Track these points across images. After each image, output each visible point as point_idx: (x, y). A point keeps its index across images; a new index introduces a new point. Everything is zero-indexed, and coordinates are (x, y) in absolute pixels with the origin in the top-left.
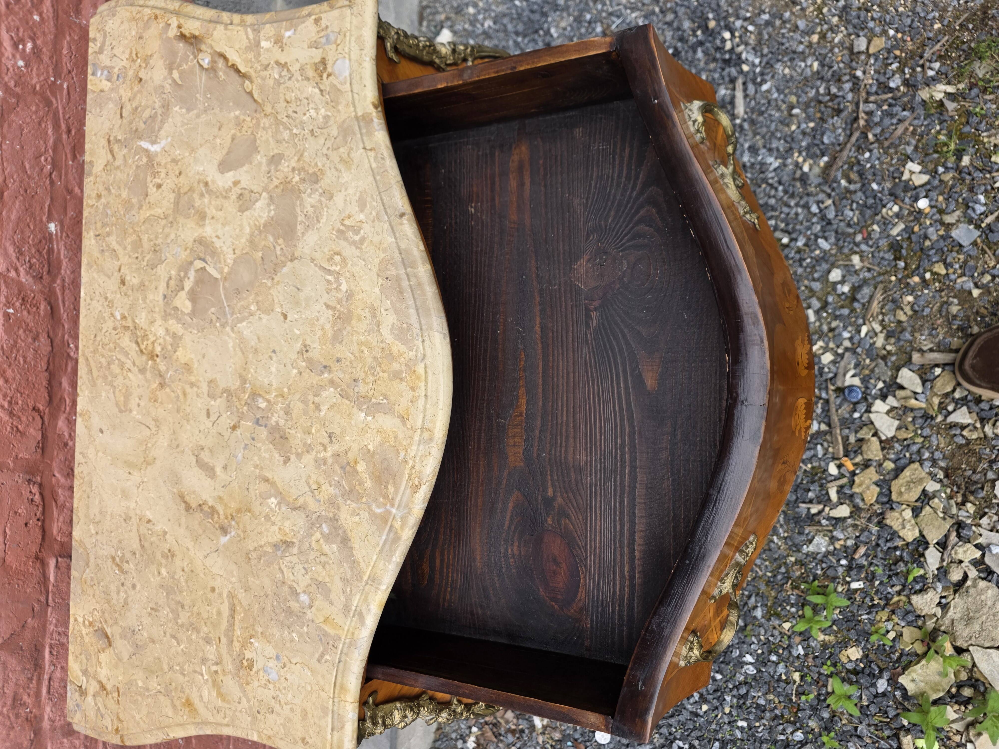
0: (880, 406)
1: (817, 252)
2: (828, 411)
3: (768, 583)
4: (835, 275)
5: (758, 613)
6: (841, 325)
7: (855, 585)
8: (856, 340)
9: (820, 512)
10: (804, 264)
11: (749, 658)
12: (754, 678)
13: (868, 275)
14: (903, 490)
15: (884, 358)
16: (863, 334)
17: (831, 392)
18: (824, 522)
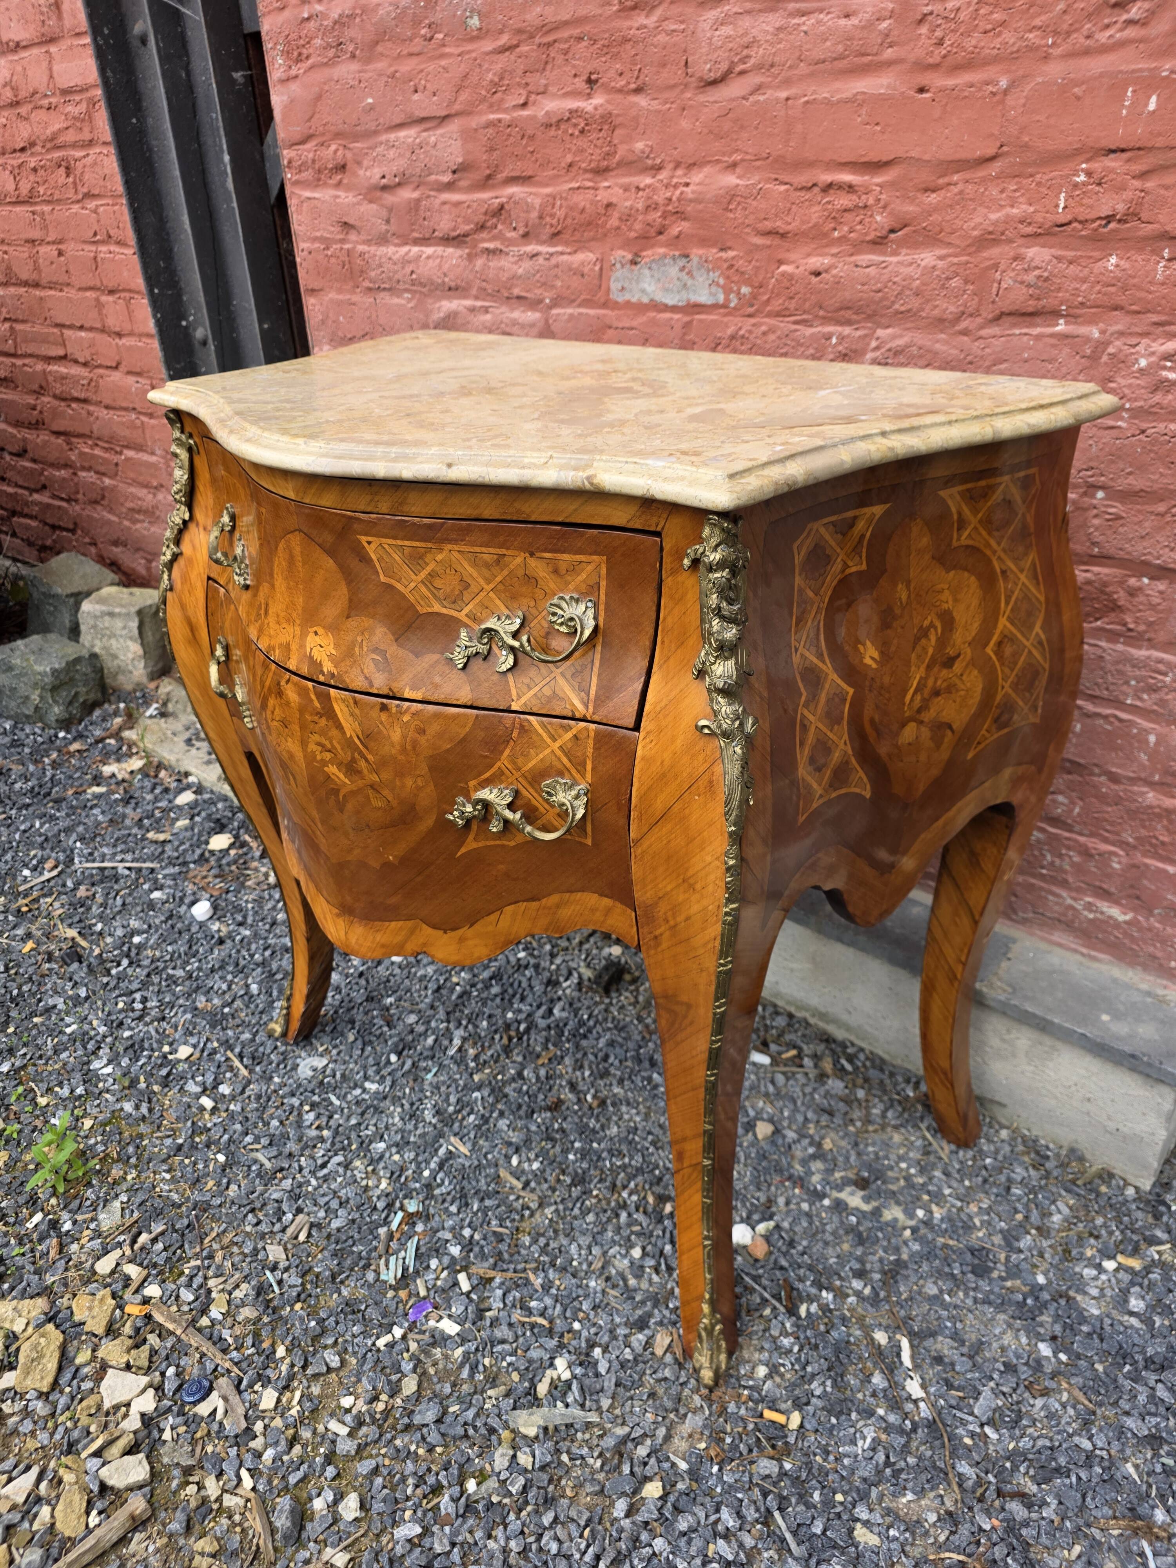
0: (146, 1403)
1: (408, 1514)
2: (214, 1344)
3: (141, 1136)
4: (350, 1508)
5: (128, 1107)
6: (285, 1458)
7: (38, 1217)
8: (248, 1458)
9: (134, 1241)
10: (411, 1481)
11: (109, 1070)
12: (88, 1063)
13: (304, 1554)
14: (42, 1340)
15: (187, 1471)
16: (244, 1473)
17: (227, 1365)
18: (121, 1238)
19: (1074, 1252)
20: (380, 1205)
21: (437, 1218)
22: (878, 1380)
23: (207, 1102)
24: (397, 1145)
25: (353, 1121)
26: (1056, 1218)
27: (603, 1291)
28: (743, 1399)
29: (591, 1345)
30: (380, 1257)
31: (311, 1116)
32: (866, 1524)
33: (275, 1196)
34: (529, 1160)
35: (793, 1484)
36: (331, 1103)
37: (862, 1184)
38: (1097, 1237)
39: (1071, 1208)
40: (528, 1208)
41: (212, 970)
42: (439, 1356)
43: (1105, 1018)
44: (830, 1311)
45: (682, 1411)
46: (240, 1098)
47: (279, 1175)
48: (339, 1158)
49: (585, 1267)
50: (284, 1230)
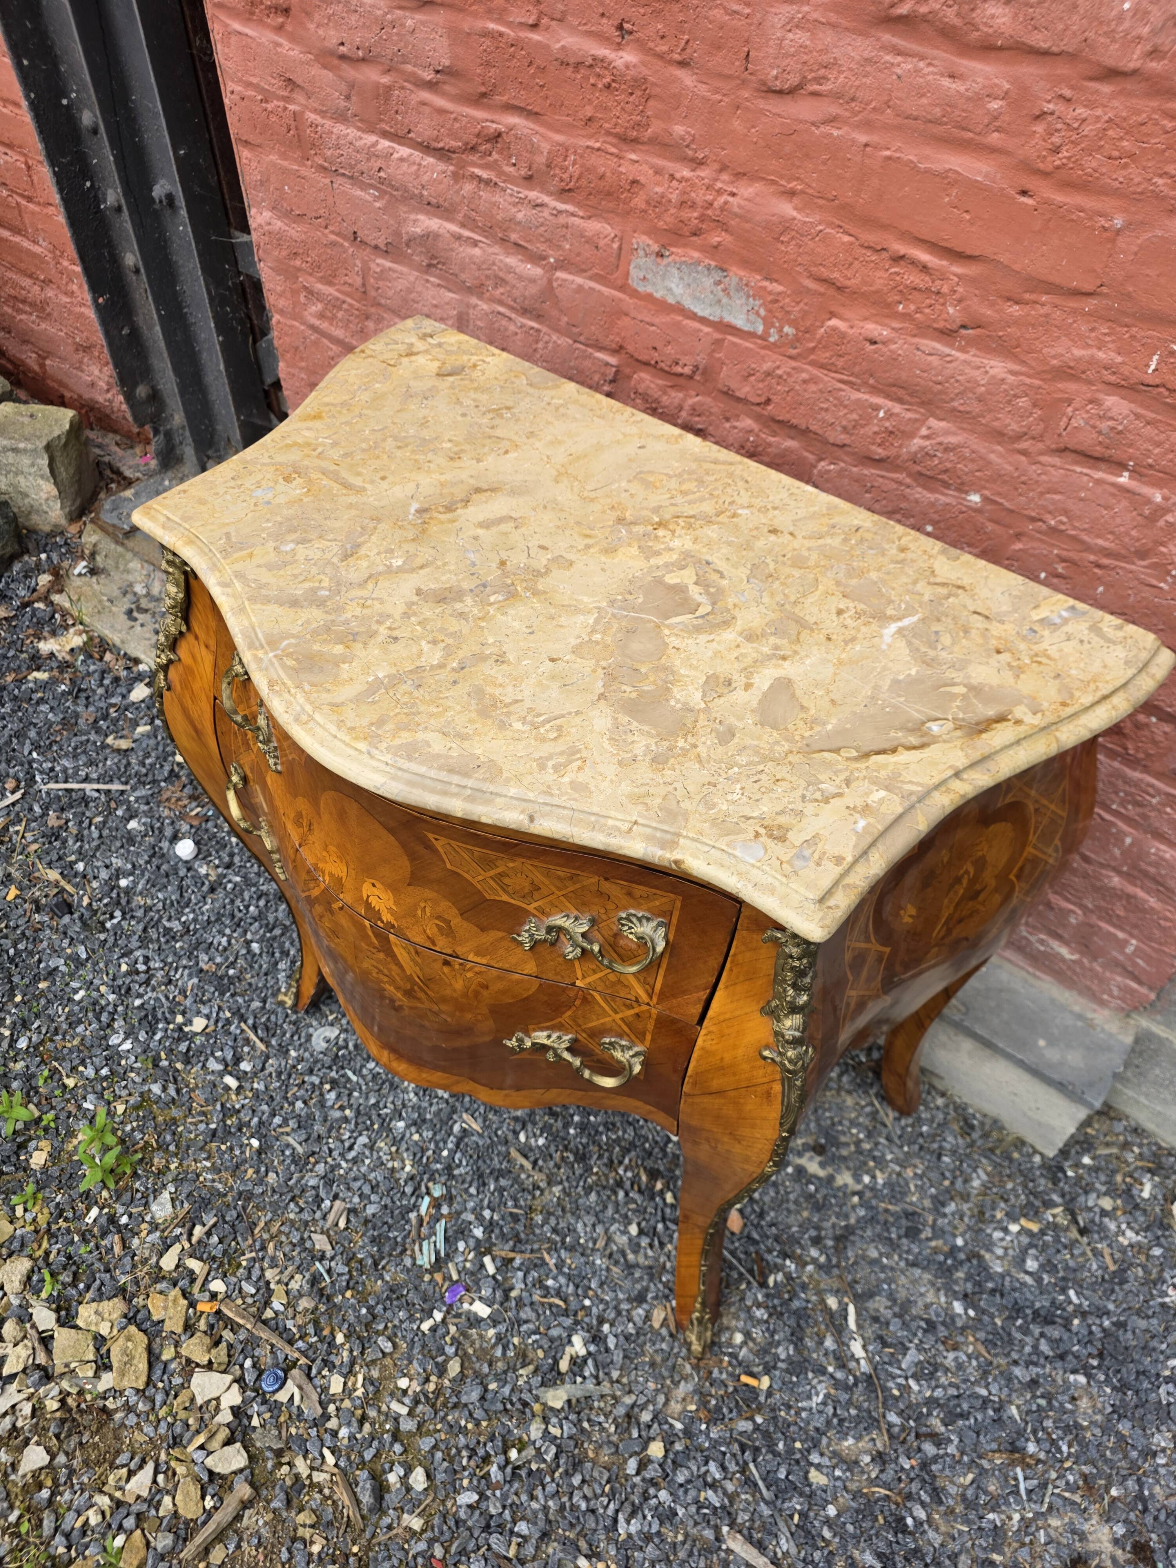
0: (233, 1397)
1: (465, 1483)
2: (280, 1335)
3: (174, 1121)
4: (418, 1481)
5: (156, 1089)
6: (358, 1436)
7: (94, 1212)
8: (327, 1437)
9: (190, 1234)
10: (464, 1453)
11: (127, 1046)
12: (106, 1038)
13: (386, 1521)
14: (130, 1344)
15: (279, 1453)
16: (326, 1452)
17: (296, 1355)
18: (178, 1231)
19: (987, 1215)
20: (409, 1190)
21: (459, 1199)
22: (829, 1343)
23: (231, 1082)
24: (415, 1123)
25: (372, 1101)
26: (976, 1183)
27: (608, 1269)
28: (725, 1364)
29: (601, 1321)
30: (414, 1241)
31: (332, 1096)
32: (818, 1467)
33: (312, 1182)
34: (535, 1135)
35: (764, 1438)
36: (349, 1080)
37: (819, 1150)
38: (1006, 1201)
39: (988, 1174)
40: (539, 1188)
41: (209, 922)
42: (475, 1337)
43: (1042, 1043)
44: (792, 1279)
45: (677, 1378)
46: (261, 1075)
47: (312, 1160)
48: (363, 1140)
49: (590, 1245)
50: (324, 1218)
